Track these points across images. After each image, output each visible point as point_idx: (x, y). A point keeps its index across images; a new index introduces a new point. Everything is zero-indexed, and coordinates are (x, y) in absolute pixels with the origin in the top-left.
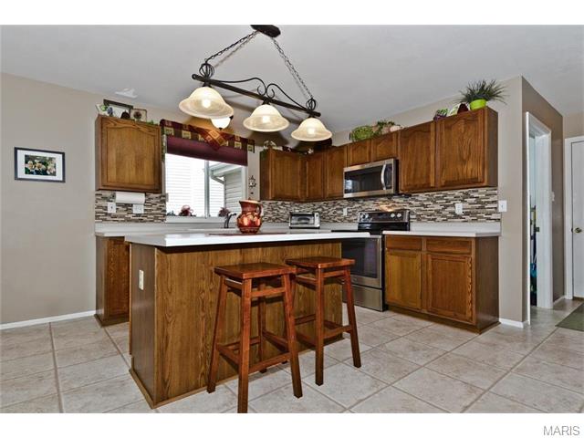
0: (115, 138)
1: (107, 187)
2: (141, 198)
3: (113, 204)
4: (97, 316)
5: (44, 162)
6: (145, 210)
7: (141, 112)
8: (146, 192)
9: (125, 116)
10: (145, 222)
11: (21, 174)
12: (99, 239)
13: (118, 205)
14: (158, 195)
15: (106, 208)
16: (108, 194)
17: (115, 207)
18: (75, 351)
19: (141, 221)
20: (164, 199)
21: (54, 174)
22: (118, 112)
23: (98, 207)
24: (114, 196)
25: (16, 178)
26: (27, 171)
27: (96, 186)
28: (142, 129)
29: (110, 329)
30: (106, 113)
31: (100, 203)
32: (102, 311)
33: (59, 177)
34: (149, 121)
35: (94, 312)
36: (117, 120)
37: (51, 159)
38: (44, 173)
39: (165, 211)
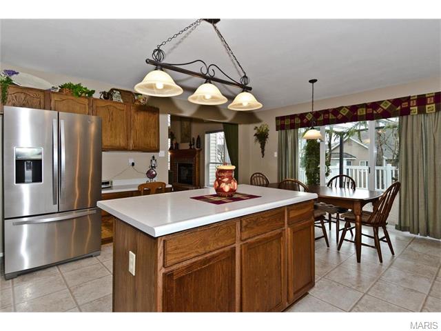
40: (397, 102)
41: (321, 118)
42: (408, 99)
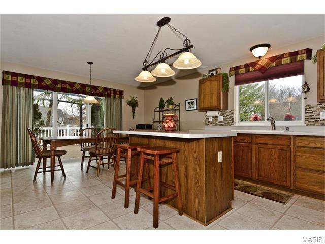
6: (224, 119)
7: (217, 70)
9: (213, 75)
15: (208, 119)
17: (212, 119)
19: (222, 125)
20: (233, 112)
25: (186, 111)
26: (188, 108)
33: (195, 108)
36: (204, 79)
37: (193, 102)
38: (192, 107)
39: (233, 119)
40: (105, 89)
41: (59, 86)
42: (110, 89)
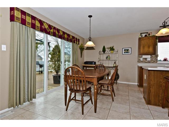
0: (143, 42)
1: (140, 54)
2: (149, 56)
3: (142, 58)
4: (138, 85)
5: (127, 50)
6: (151, 60)
7: (150, 33)
8: (151, 55)
9: (146, 36)
10: (151, 63)
11: (123, 53)
12: (138, 67)
13: (143, 58)
14: (155, 55)
15: (140, 59)
16: (141, 56)
17: (142, 59)
18: (132, 90)
19: (150, 62)
20: (157, 56)
21: (129, 53)
22: (144, 35)
23: (138, 59)
24: (142, 56)
25: (123, 54)
26: (124, 53)
27: (138, 54)
28: (150, 38)
29: (140, 88)
30: (141, 37)
31: (139, 58)
32: (139, 84)
33: (130, 53)
34: (152, 35)
35: (137, 84)
36: (143, 38)
37: (129, 49)
38: (127, 52)
39: (157, 60)
42: (75, 37)
